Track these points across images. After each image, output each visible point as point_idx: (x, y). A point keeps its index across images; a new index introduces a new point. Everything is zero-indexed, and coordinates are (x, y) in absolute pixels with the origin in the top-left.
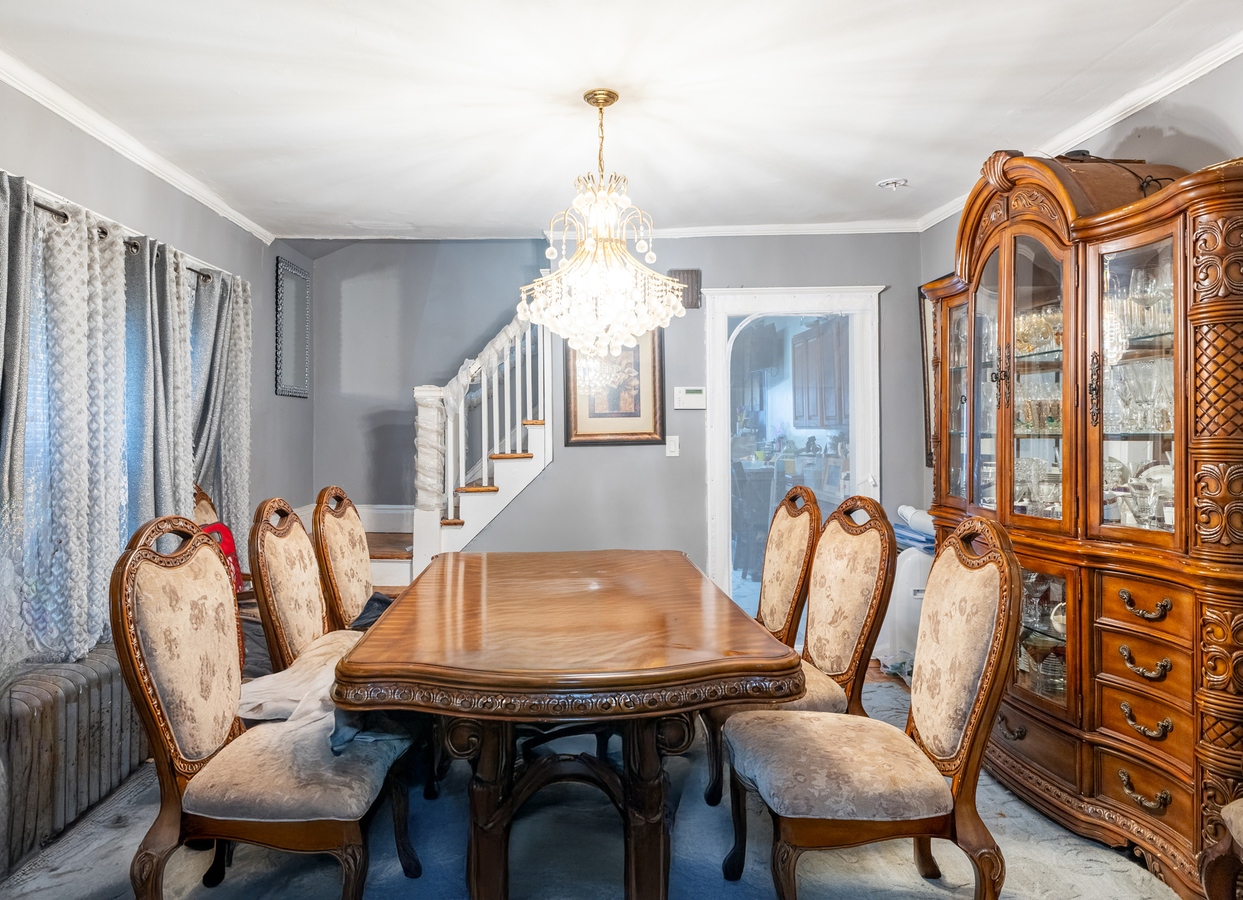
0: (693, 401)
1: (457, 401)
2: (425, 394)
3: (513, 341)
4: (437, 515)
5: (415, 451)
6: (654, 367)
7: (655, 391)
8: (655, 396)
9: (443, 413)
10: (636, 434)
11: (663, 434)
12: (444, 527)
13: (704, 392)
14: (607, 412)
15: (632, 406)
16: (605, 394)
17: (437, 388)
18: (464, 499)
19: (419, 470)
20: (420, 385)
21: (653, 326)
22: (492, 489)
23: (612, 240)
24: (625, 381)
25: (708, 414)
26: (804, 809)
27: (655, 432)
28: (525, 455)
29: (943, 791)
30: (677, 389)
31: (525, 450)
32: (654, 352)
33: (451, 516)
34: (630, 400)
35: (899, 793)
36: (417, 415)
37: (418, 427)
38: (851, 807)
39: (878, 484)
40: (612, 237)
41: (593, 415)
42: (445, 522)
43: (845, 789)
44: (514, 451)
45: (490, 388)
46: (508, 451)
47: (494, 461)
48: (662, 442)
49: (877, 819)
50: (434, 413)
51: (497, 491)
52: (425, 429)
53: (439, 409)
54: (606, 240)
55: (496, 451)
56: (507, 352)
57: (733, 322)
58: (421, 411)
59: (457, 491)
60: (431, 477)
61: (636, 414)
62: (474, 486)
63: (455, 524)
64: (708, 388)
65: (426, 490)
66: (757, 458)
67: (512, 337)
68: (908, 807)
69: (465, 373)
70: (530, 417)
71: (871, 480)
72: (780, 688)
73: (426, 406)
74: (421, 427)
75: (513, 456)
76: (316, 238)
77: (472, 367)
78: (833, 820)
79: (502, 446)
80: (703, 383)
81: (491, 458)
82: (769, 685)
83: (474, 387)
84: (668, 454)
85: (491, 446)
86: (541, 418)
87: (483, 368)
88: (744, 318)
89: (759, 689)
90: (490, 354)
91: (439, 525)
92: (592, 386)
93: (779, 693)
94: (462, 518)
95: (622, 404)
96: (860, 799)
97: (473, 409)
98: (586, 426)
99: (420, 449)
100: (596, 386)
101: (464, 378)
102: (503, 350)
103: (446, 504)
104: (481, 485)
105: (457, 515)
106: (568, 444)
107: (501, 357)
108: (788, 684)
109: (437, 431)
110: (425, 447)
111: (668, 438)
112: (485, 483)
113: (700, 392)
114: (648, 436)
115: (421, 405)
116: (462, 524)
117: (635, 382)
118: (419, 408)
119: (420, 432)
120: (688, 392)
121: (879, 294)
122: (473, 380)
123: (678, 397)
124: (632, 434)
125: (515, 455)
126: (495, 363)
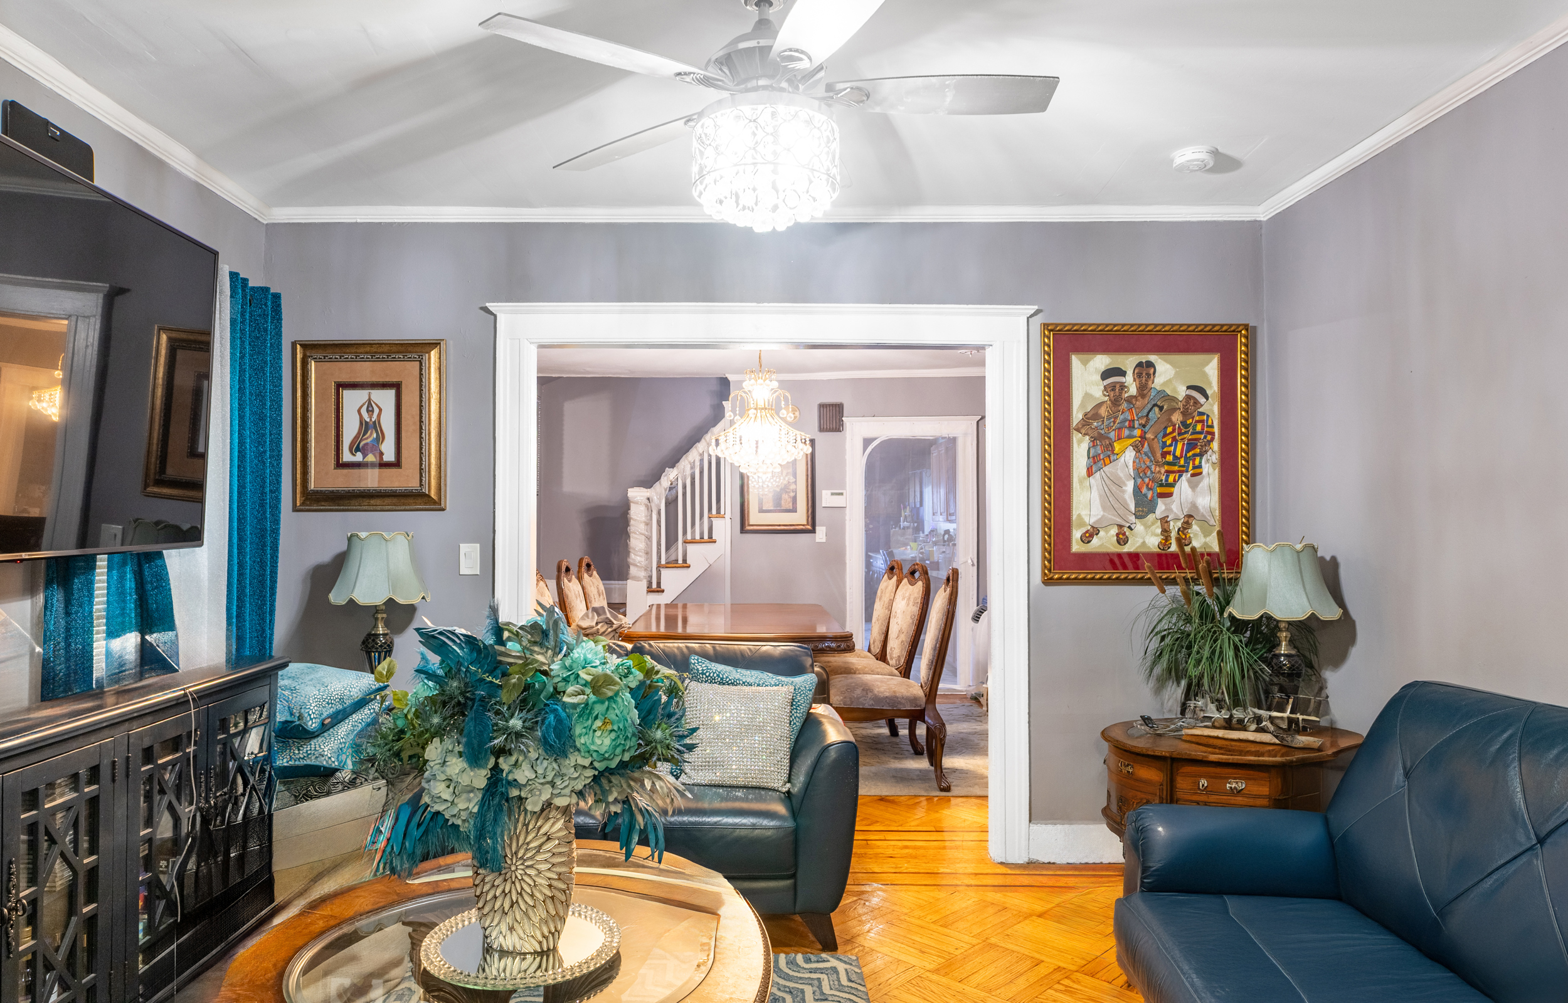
0: (837, 501)
1: (660, 499)
2: (636, 494)
3: (702, 455)
4: (644, 584)
5: (628, 536)
6: (807, 475)
7: (807, 494)
8: (808, 497)
9: (649, 509)
10: (793, 525)
11: (814, 525)
12: (649, 593)
13: (845, 494)
14: (772, 508)
15: (791, 504)
16: (771, 495)
17: (645, 490)
18: (664, 572)
19: (631, 550)
20: (632, 487)
21: (791, 459)
22: (685, 565)
23: (766, 409)
24: (785, 485)
25: (848, 511)
26: (849, 703)
27: (808, 524)
28: (711, 540)
29: (920, 698)
30: (824, 492)
31: (710, 537)
32: (807, 464)
33: (654, 586)
34: (789, 500)
35: (896, 697)
36: (629, 509)
37: (631, 518)
38: (871, 702)
39: (976, 564)
40: (767, 406)
41: (761, 511)
42: (650, 590)
43: (870, 695)
44: (702, 538)
45: (684, 487)
46: (698, 537)
47: (687, 545)
48: (813, 531)
49: (884, 708)
50: (643, 508)
51: (689, 567)
52: (635, 520)
53: (647, 506)
54: (762, 409)
55: (689, 537)
56: (697, 464)
57: (867, 442)
58: (633, 506)
59: (659, 566)
60: (640, 556)
61: (794, 510)
62: (672, 564)
63: (658, 591)
64: (847, 492)
65: (637, 566)
66: (912, 549)
67: (701, 452)
68: (900, 703)
69: (666, 478)
70: (714, 511)
71: (970, 561)
72: (839, 646)
73: (637, 503)
74: (633, 519)
75: (701, 541)
76: (554, 376)
77: (671, 475)
78: (863, 708)
79: (693, 533)
80: (844, 487)
81: (685, 542)
82: (833, 645)
83: (672, 487)
84: (818, 540)
85: (685, 532)
86: (722, 512)
87: (680, 475)
88: (875, 439)
89: (829, 647)
90: (685, 464)
91: (646, 592)
92: (765, 486)
93: (839, 649)
94: (663, 587)
95: (783, 502)
96: (877, 699)
97: (671, 503)
98: (755, 518)
99: (631, 535)
100: (768, 486)
101: (665, 482)
102: (694, 462)
103: (651, 577)
104: (677, 563)
105: (659, 584)
106: (743, 530)
107: (693, 467)
108: (843, 645)
109: (645, 522)
110: (636, 533)
111: (818, 528)
112: (680, 561)
113: (841, 494)
114: (802, 527)
115: (633, 503)
116: (663, 591)
117: (793, 487)
118: (632, 504)
119: (632, 522)
120: (833, 494)
121: (978, 422)
122: (671, 484)
123: (826, 498)
124: (791, 525)
125: (703, 540)
126: (688, 472)
